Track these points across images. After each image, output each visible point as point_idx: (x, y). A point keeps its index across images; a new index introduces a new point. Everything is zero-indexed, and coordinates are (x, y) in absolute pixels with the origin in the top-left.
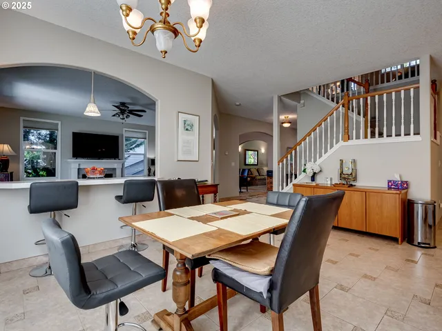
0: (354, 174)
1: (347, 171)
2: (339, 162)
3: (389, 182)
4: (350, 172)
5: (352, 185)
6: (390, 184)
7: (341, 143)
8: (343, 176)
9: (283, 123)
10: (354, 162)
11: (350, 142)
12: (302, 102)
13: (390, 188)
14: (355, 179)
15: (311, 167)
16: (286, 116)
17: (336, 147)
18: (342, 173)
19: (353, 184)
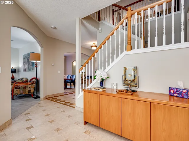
0: (136, 81)
1: (130, 78)
2: (123, 70)
3: (171, 89)
4: (132, 79)
5: (134, 91)
6: (172, 92)
7: (125, 52)
8: (126, 82)
9: (92, 47)
10: (136, 69)
11: (133, 51)
12: (100, 29)
13: (171, 95)
14: (137, 85)
15: (100, 74)
16: (94, 42)
17: (121, 56)
18: (125, 80)
19: (136, 89)
